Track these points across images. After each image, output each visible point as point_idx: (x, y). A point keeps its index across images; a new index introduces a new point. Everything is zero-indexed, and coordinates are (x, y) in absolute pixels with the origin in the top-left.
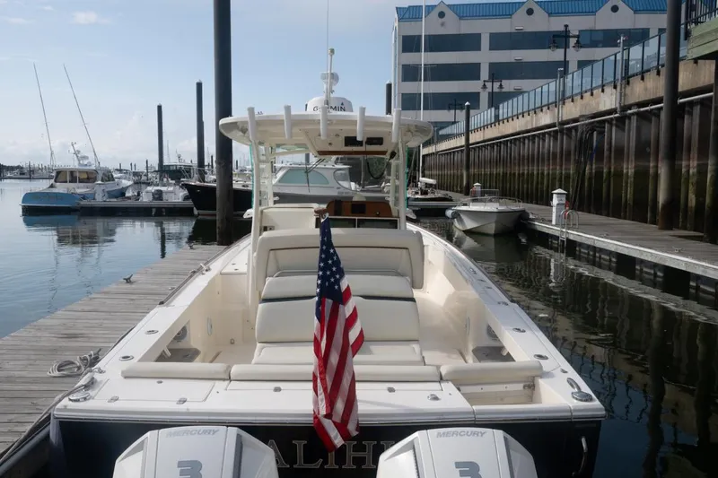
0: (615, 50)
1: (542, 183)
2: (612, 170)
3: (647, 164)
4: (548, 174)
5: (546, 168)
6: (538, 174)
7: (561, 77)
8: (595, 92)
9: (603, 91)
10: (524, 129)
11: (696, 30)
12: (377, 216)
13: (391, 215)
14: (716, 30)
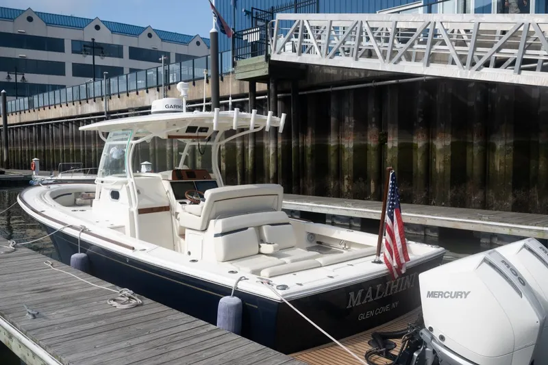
0: (156, 64)
2: (157, 148)
4: (95, 150)
6: (84, 150)
7: (106, 78)
8: (139, 92)
9: (147, 92)
10: (68, 115)
11: (240, 63)
12: (205, 179)
13: (211, 179)
14: (255, 65)
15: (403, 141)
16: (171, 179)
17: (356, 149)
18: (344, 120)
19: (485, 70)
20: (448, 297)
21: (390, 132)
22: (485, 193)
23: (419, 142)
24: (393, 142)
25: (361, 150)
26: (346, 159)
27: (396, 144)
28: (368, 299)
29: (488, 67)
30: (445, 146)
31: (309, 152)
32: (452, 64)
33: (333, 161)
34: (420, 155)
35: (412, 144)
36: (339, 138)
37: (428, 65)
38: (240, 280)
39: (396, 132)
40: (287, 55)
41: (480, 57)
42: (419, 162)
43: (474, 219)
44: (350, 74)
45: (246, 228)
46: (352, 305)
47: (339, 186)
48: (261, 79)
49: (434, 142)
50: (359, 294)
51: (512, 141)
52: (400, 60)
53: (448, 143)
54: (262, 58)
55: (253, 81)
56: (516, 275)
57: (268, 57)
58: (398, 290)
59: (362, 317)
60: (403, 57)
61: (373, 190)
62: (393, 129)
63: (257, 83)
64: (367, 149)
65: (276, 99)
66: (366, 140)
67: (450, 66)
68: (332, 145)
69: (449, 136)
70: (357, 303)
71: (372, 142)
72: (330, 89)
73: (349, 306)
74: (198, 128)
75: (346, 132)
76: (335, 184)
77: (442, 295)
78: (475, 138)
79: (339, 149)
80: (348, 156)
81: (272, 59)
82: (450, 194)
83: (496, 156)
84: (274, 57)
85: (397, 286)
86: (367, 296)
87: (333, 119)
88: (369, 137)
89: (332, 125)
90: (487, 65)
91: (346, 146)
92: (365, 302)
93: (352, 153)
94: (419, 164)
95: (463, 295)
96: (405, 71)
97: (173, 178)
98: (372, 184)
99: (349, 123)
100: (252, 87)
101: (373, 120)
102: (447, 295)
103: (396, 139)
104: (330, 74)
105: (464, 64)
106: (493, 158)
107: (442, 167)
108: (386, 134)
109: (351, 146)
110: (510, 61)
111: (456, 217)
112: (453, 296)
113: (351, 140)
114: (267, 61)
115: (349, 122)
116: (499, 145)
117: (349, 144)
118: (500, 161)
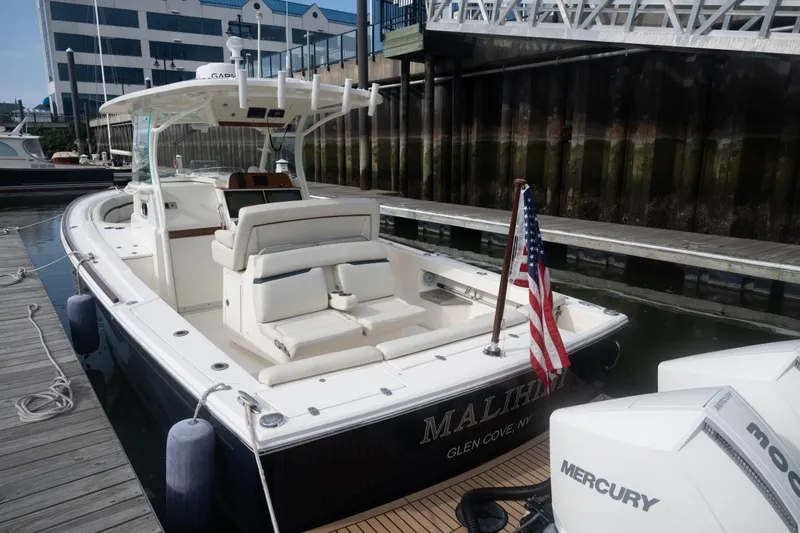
1: (237, 154)
3: (333, 139)
5: (239, 142)
7: (249, 62)
11: (390, 35)
12: (281, 187)
13: (292, 186)
14: (407, 37)
15: (591, 138)
16: (227, 186)
17: (531, 147)
18: (518, 108)
19: (715, 33)
20: (604, 492)
21: (575, 126)
22: (695, 208)
23: (613, 140)
24: (578, 139)
25: (537, 149)
26: (518, 160)
27: (582, 142)
28: (468, 422)
29: (720, 29)
30: (646, 145)
31: (474, 149)
32: (668, 26)
33: (502, 163)
34: (612, 157)
35: (603, 141)
36: (510, 133)
37: (631, 30)
38: (212, 390)
39: (583, 125)
40: (446, 22)
41: (708, 17)
42: (610, 166)
43: (677, 247)
44: (528, 47)
45: (308, 270)
46: (430, 436)
47: (508, 193)
48: (416, 57)
49: (633, 140)
50: (448, 417)
51: (741, 138)
52: (593, 23)
53: (652, 140)
54: (416, 28)
55: (406, 59)
56: (783, 467)
57: (422, 27)
58: (531, 398)
59: (455, 452)
60: (597, 19)
61: (549, 200)
62: (580, 122)
63: (411, 63)
64: (545, 148)
65: (433, 85)
66: (545, 136)
67: (664, 29)
68: (502, 142)
69: (654, 130)
70: (442, 432)
71: (552, 139)
72: (501, 70)
73: (426, 440)
74: (267, 112)
75: (520, 127)
76: (503, 191)
77: (591, 482)
78: (689, 133)
79: (511, 148)
80: (520, 156)
81: (428, 28)
82: (648, 207)
83: (716, 159)
84: (431, 26)
85: (527, 394)
86: (464, 419)
87: (505, 108)
88: (548, 133)
89: (503, 117)
90: (717, 26)
91: (519, 143)
92: (460, 428)
93: (525, 153)
94: (610, 169)
95: (641, 503)
96: (600, 39)
97: (231, 186)
98: (549, 193)
99: (525, 114)
100: (406, 68)
101: (555, 109)
102: (602, 486)
103: (582, 135)
104: (503, 49)
105: (685, 26)
106: (712, 162)
107: (640, 173)
108: (570, 129)
109: (525, 143)
110: (753, 21)
111: (652, 243)
112: (616, 493)
113: (525, 136)
114: (421, 31)
115: (525, 110)
116: (723, 143)
117: (522, 141)
118: (722, 165)
